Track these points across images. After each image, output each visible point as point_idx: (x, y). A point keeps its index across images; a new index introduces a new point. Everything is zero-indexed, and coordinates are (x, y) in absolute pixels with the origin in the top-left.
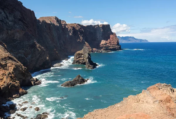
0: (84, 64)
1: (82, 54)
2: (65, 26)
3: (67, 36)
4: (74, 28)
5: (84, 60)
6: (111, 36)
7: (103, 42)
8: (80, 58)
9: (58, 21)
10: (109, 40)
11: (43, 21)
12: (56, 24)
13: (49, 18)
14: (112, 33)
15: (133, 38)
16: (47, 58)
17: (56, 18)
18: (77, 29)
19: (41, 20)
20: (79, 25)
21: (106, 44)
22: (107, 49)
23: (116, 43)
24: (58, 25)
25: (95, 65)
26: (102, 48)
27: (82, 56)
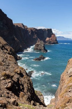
0: (41, 50)
1: (39, 45)
2: (27, 29)
3: (28, 35)
4: (32, 30)
5: (40, 48)
6: (52, 35)
7: (48, 39)
8: (38, 47)
9: (24, 26)
10: (51, 38)
11: (17, 26)
12: (23, 27)
13: (19, 24)
14: (53, 34)
15: (63, 37)
16: (21, 46)
17: (22, 24)
18: (34, 31)
19: (16, 25)
20: (34, 28)
21: (49, 40)
22: (50, 43)
23: (55, 40)
24: (24, 28)
25: (47, 51)
26: (47, 42)
27: (39, 46)
